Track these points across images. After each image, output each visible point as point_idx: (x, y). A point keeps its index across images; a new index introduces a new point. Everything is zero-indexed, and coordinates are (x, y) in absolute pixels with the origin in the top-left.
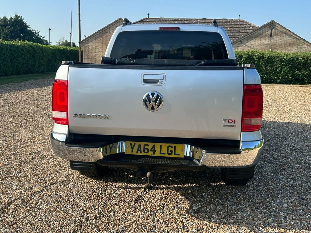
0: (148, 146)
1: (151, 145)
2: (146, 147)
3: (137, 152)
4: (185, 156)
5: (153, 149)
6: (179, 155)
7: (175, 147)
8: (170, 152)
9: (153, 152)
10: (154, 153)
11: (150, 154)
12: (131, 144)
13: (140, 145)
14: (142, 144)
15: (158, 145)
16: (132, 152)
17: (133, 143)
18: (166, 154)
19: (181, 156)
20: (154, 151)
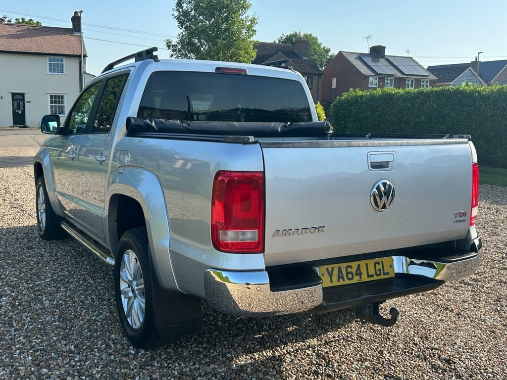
0: (351, 267)
1: (354, 265)
2: (349, 270)
3: (338, 281)
4: (396, 274)
5: (358, 272)
6: (388, 273)
7: (382, 262)
8: (378, 273)
9: (359, 276)
10: (361, 278)
11: (356, 280)
12: (327, 269)
13: (340, 268)
14: (343, 266)
15: (362, 263)
16: (331, 282)
17: (330, 267)
18: (375, 275)
19: (392, 275)
20: (360, 274)
